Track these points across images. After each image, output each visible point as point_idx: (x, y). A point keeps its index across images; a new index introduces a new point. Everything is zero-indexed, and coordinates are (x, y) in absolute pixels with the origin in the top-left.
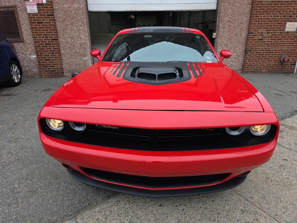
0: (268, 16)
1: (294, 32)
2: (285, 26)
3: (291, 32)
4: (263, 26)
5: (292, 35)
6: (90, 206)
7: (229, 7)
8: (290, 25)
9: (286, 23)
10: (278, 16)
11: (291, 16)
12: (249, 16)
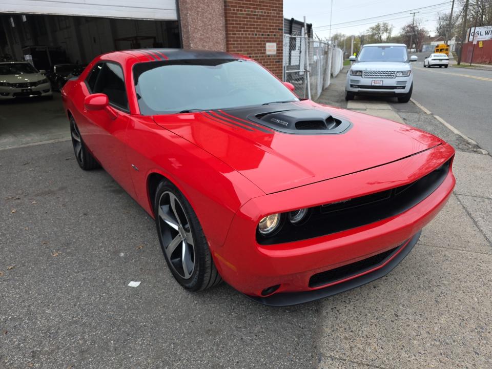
0: (246, 34)
1: (274, 56)
2: (265, 47)
3: (272, 56)
4: (243, 47)
5: (273, 59)
6: (317, 333)
7: (197, 18)
8: (269, 46)
9: (265, 44)
10: (256, 35)
11: (268, 35)
12: (224, 33)
